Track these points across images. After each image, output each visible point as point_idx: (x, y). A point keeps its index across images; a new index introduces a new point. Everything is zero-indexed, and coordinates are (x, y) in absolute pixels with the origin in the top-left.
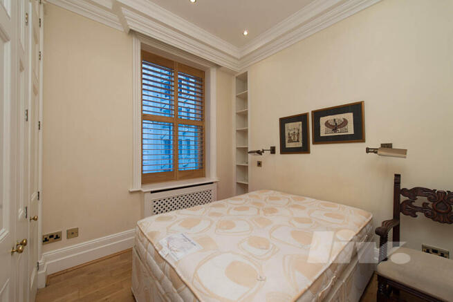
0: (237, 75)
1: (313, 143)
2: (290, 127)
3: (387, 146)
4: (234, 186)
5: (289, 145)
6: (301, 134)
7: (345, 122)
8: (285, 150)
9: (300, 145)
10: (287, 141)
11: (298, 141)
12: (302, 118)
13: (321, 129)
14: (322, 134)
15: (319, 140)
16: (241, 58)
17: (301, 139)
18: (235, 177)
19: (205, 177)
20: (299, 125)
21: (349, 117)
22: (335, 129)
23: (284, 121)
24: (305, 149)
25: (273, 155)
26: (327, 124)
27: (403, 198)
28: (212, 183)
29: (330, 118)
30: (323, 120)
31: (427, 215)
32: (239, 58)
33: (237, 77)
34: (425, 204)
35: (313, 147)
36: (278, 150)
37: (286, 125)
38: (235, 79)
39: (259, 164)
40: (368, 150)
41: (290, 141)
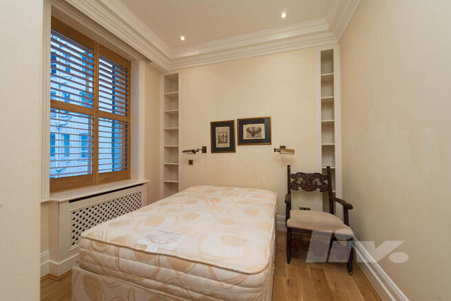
0: (166, 74)
1: (238, 145)
2: (219, 130)
3: (283, 147)
4: (162, 186)
5: (219, 146)
6: (229, 137)
7: (260, 130)
8: (215, 150)
9: (228, 145)
10: (217, 142)
11: (226, 142)
12: (230, 124)
13: (244, 133)
14: (245, 138)
15: (243, 142)
16: (173, 60)
17: (228, 141)
18: (162, 177)
19: (130, 178)
20: (227, 129)
21: (262, 126)
22: (253, 135)
23: (214, 125)
24: (232, 149)
25: (204, 154)
26: (248, 130)
27: (292, 180)
28: (142, 184)
29: (250, 126)
30: (245, 127)
31: (303, 188)
32: (171, 58)
33: (165, 77)
34: (302, 182)
35: (238, 148)
36: (209, 149)
37: (217, 128)
38: (163, 78)
39: (191, 162)
40: (275, 150)
41: (220, 142)
